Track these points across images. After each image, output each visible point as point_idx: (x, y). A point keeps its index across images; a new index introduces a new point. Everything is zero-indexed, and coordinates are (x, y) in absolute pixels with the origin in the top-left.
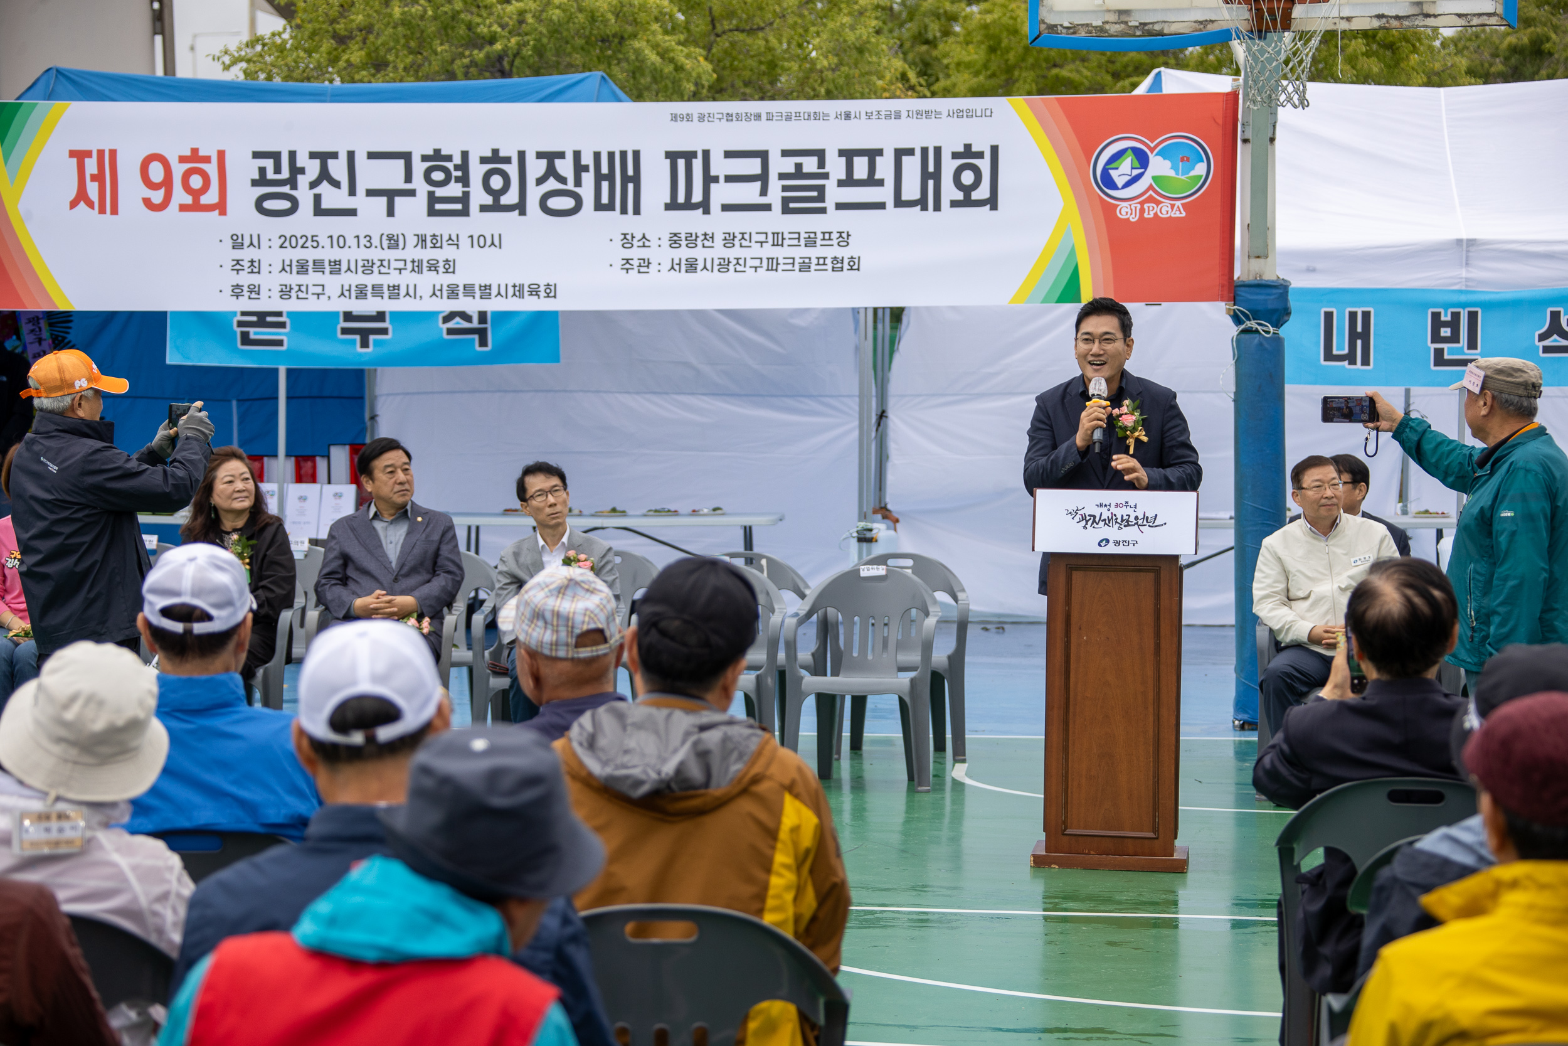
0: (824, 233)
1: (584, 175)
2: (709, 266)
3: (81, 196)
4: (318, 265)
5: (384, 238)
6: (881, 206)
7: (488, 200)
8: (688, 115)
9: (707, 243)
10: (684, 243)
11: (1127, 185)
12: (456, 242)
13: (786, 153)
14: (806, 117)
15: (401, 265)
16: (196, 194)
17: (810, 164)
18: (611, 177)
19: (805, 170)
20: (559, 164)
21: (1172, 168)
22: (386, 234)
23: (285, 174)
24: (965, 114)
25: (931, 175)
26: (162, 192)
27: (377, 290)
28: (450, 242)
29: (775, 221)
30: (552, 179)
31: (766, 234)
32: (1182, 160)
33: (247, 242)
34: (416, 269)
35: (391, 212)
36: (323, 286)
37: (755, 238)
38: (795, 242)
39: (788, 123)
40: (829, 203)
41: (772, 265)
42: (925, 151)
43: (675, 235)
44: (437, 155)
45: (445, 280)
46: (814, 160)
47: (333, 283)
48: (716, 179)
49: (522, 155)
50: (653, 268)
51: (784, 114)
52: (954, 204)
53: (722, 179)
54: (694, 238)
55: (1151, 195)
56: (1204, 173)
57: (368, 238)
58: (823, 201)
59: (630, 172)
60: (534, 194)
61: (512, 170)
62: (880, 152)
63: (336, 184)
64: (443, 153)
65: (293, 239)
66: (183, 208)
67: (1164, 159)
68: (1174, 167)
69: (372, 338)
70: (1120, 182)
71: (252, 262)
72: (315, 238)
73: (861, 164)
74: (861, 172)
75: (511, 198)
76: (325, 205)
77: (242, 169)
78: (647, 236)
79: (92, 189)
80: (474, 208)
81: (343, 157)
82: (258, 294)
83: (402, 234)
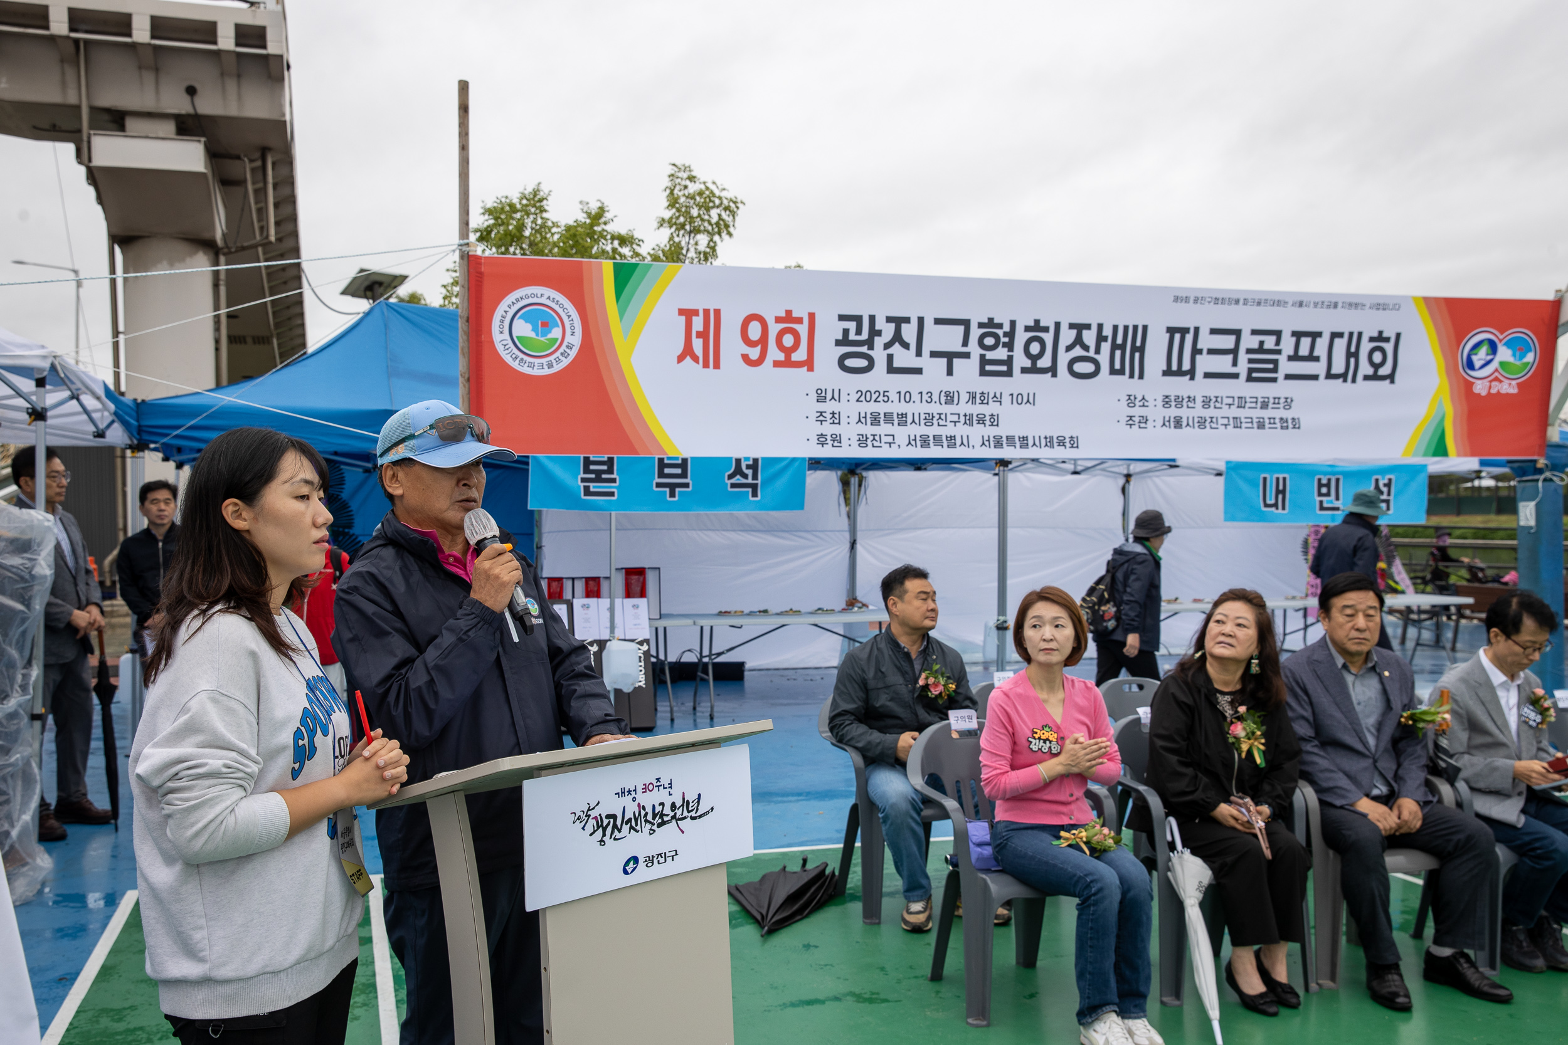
0: (1274, 398)
1: (1103, 344)
2: (1191, 424)
3: (687, 351)
4: (888, 417)
5: (943, 394)
6: (1315, 377)
7: (1028, 363)
8: (1186, 297)
9: (1191, 405)
10: (1173, 404)
11: (1482, 367)
12: (999, 399)
13: (1254, 332)
14: (1272, 304)
15: (955, 418)
16: (788, 352)
17: (1270, 342)
18: (1123, 347)
19: (1266, 346)
20: (1085, 333)
21: (1511, 356)
22: (944, 391)
23: (865, 336)
24: (1381, 307)
25: (1352, 355)
26: (759, 347)
28: (995, 399)
29: (1240, 388)
30: (1078, 348)
31: (1233, 398)
32: (1519, 350)
33: (829, 396)
34: (968, 422)
35: (950, 372)
36: (893, 436)
37: (1225, 400)
38: (1253, 405)
39: (1258, 307)
40: (1280, 375)
41: (1237, 423)
42: (1351, 334)
43: (1167, 397)
44: (991, 323)
46: (1273, 338)
47: (901, 433)
48: (1200, 352)
49: (1058, 325)
50: (1150, 424)
51: (1256, 300)
53: (1205, 352)
54: (1181, 400)
55: (1497, 376)
56: (1532, 360)
57: (930, 394)
58: (1276, 372)
59: (1138, 344)
60: (1064, 358)
61: (1048, 338)
62: (1319, 334)
63: (906, 346)
64: (996, 321)
65: (868, 394)
66: (777, 364)
67: (1507, 348)
68: (1514, 355)
70: (1477, 364)
71: (833, 413)
72: (886, 394)
73: (1306, 342)
74: (1304, 351)
75: (1045, 362)
76: (896, 364)
77: (829, 330)
78: (1146, 398)
79: (698, 345)
80: (1016, 370)
81: (914, 322)
82: (840, 442)
83: (958, 392)
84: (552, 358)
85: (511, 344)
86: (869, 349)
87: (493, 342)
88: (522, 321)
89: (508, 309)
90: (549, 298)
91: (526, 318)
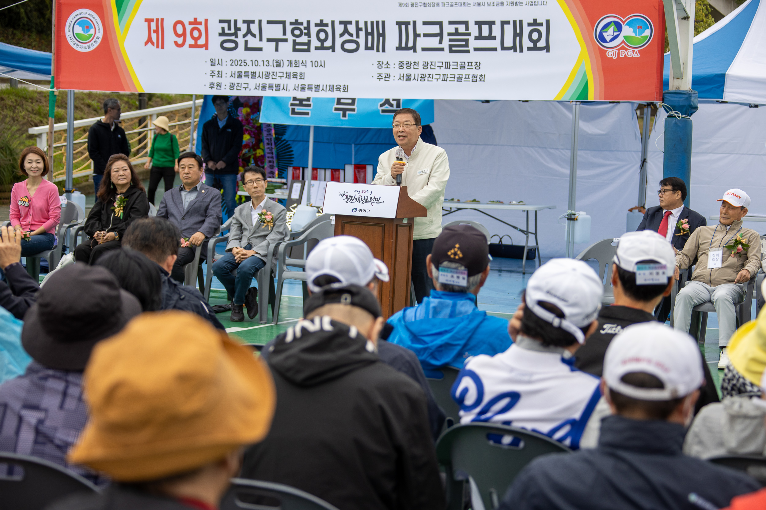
0: (468, 63)
1: (360, 32)
2: (416, 78)
3: (149, 40)
4: (246, 74)
5: (275, 61)
6: (495, 49)
7: (319, 44)
8: (406, 3)
9: (416, 67)
10: (405, 66)
11: (612, 40)
12: (305, 64)
13: (451, 23)
14: (460, 5)
15: (281, 74)
16: (196, 39)
17: (462, 29)
18: (372, 34)
19: (460, 31)
20: (349, 26)
21: (633, 32)
22: (275, 60)
23: (233, 31)
24: (534, 4)
25: (518, 35)
26: (182, 38)
27: (271, 86)
28: (303, 64)
29: (446, 56)
30: (346, 35)
31: (442, 62)
32: (638, 28)
33: (217, 63)
34: (288, 77)
35: (277, 50)
36: (248, 84)
37: (437, 64)
38: (456, 67)
39: (452, 7)
40: (471, 48)
41: (445, 78)
42: (515, 22)
43: (401, 62)
44: (297, 23)
45: (300, 82)
46: (464, 26)
47: (252, 83)
48: (419, 35)
49: (333, 22)
50: (391, 78)
51: (450, 3)
52: (529, 49)
53: (422, 35)
54: (410, 64)
55: (623, 46)
56: (649, 35)
57: (268, 62)
58: (468, 47)
59: (381, 32)
60: (339, 41)
61: (329, 29)
62: (494, 23)
63: (254, 36)
64: (299, 21)
65: (236, 61)
66: (191, 46)
67: (630, 27)
68: (635, 32)
70: (608, 39)
71: (219, 72)
72: (245, 61)
73: (485, 29)
74: (485, 33)
75: (328, 43)
76: (249, 46)
77: (215, 28)
78: (389, 63)
79: (154, 36)
80: (312, 48)
81: (257, 23)
82: (221, 87)
83: (282, 60)
84: (90, 44)
85: (73, 37)
86: (235, 38)
87: (65, 36)
88: (78, 26)
89: (72, 20)
90: (89, 14)
91: (80, 24)
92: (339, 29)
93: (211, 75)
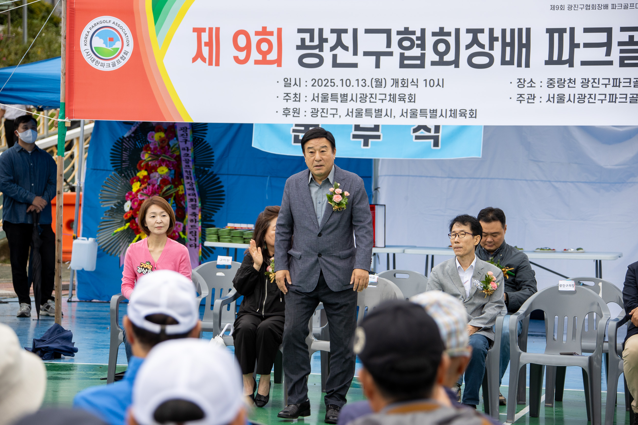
1: (495, 43)
2: (572, 99)
3: (199, 55)
4: (334, 97)
5: (374, 80)
7: (436, 58)
8: (561, 6)
9: (571, 85)
10: (556, 85)
12: (416, 84)
13: (623, 29)
15: (383, 97)
16: (264, 54)
17: (637, 36)
18: (511, 45)
19: (636, 40)
20: (479, 35)
22: (374, 78)
23: (316, 42)
26: (244, 53)
27: (368, 112)
28: (413, 83)
29: (615, 71)
30: (475, 46)
31: (609, 79)
33: (293, 83)
34: (392, 99)
35: (378, 65)
36: (337, 109)
37: (602, 81)
38: (628, 84)
39: (625, 10)
41: (613, 99)
43: (551, 79)
44: (406, 31)
45: (409, 106)
47: (343, 108)
48: (578, 46)
49: (457, 31)
50: (537, 100)
51: (623, 5)
53: (582, 46)
54: (563, 81)
57: (364, 81)
59: (524, 41)
60: (464, 54)
61: (451, 40)
63: (346, 48)
64: (410, 30)
65: (320, 81)
66: (257, 62)
69: (370, 140)
71: (296, 94)
72: (332, 81)
75: (450, 57)
76: (339, 61)
77: (291, 39)
78: (533, 80)
79: (205, 51)
80: (428, 63)
81: (350, 32)
82: (299, 114)
83: (384, 79)
84: (115, 60)
85: (91, 52)
86: (319, 51)
87: (80, 51)
88: (97, 38)
89: (89, 30)
90: (114, 23)
91: (100, 36)
92: (466, 39)
93: (284, 99)
